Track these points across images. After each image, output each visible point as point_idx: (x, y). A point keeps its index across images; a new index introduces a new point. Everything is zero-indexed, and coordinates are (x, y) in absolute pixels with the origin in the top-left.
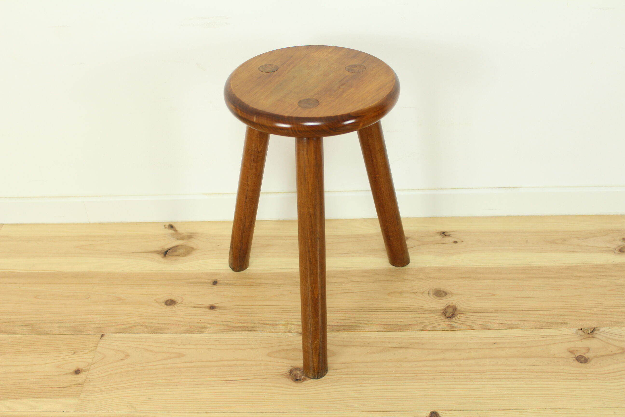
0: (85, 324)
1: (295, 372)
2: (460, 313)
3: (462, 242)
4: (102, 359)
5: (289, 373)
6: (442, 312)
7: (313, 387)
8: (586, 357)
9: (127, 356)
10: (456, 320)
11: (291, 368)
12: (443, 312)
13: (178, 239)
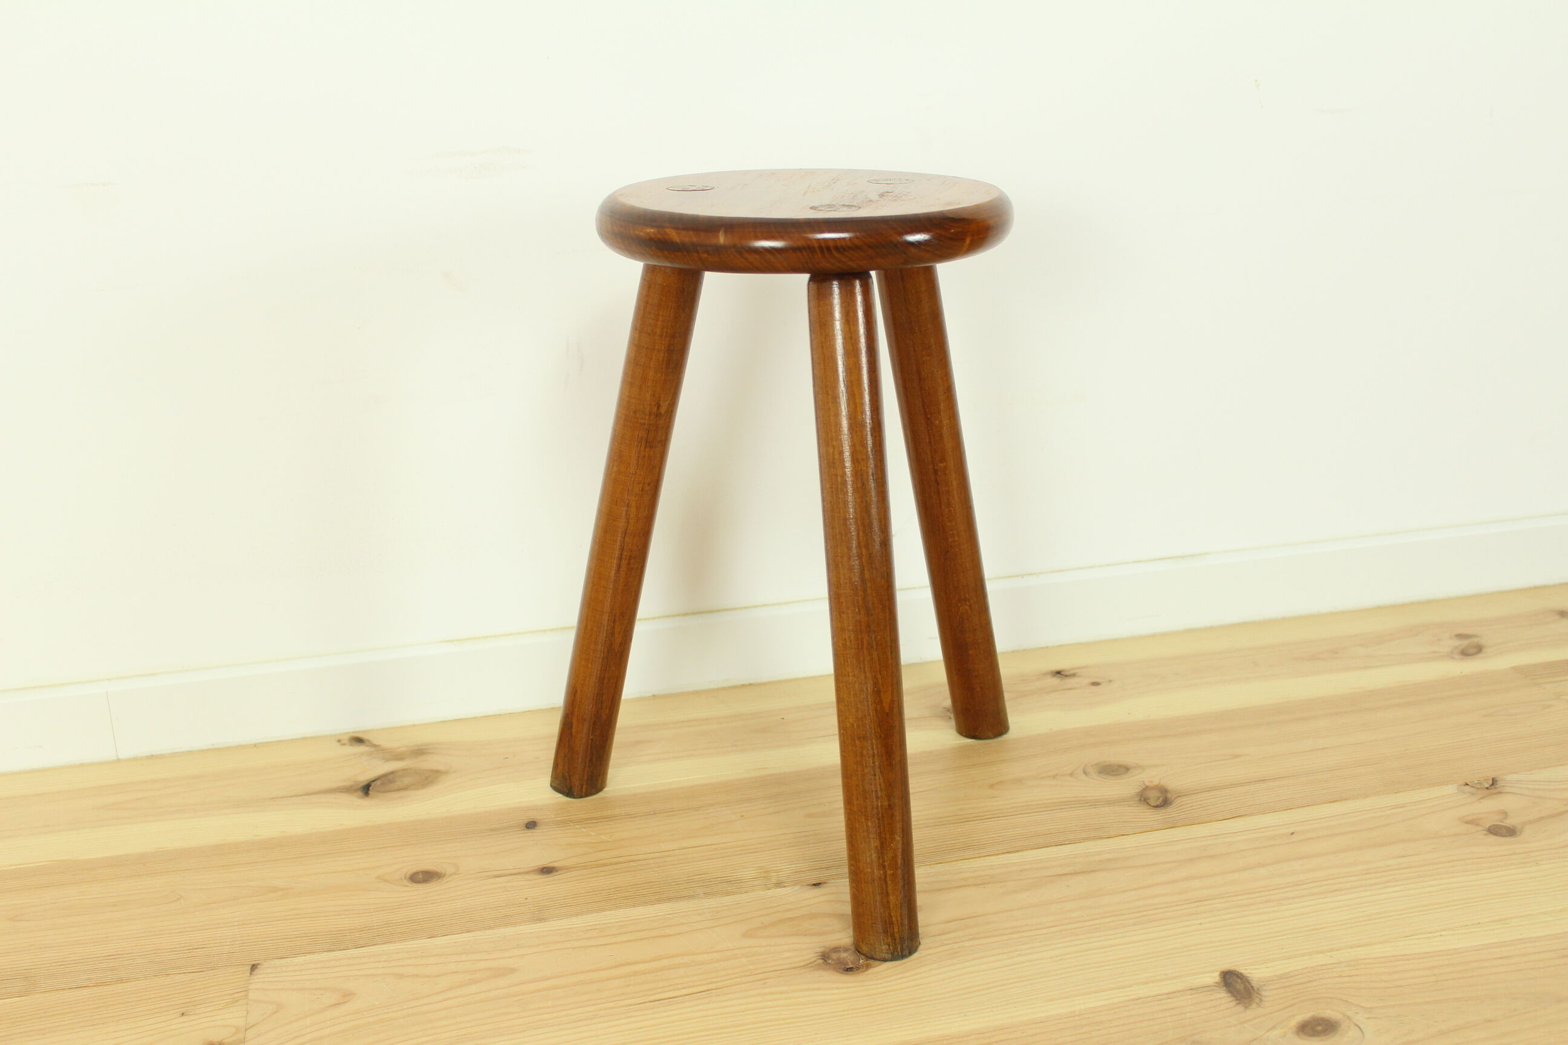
0: (192, 952)
1: (834, 956)
2: (1179, 796)
3: (1110, 681)
4: (274, 1013)
5: (821, 961)
6: (1137, 799)
7: (901, 976)
8: (1509, 826)
9: (347, 996)
10: (1178, 809)
11: (821, 950)
12: (1140, 800)
13: (388, 760)
